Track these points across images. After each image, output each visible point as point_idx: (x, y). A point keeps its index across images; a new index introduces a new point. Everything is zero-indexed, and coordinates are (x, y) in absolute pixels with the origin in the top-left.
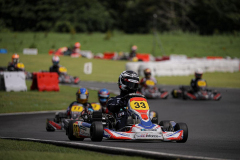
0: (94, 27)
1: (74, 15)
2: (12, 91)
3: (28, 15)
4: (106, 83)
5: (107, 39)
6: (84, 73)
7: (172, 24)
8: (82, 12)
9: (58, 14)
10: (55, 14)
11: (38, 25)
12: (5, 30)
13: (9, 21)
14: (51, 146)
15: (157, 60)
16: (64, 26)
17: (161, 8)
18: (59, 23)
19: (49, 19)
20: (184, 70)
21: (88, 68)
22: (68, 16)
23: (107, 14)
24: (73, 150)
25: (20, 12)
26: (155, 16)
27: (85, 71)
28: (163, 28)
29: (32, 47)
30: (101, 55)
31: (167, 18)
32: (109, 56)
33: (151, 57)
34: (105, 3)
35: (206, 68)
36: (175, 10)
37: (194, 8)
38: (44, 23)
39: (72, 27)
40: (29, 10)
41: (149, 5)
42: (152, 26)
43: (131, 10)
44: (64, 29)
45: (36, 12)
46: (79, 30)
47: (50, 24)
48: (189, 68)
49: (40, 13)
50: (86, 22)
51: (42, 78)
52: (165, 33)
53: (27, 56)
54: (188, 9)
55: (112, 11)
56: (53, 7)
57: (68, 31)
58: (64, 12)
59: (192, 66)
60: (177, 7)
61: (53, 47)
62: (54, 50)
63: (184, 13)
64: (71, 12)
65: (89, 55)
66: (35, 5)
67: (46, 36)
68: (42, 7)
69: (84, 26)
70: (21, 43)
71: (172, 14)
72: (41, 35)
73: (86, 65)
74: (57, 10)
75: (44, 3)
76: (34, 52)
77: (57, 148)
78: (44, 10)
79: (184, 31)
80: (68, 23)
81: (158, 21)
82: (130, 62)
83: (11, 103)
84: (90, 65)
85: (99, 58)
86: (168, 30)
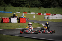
0: (36, 6)
1: (30, 3)
2: (13, 23)
4: (39, 21)
7: (57, 5)
8: (33, 2)
10: (25, 2)
11: (20, 5)
13: (13, 4)
15: (53, 15)
17: (54, 1)
20: (60, 18)
27: (33, 18)
29: (19, 11)
32: (40, 14)
33: (51, 14)
36: (58, 2)
38: (22, 5)
40: (18, 1)
42: (52, 6)
44: (27, 6)
45: (20, 2)
46: (31, 7)
47: (24, 5)
50: (34, 5)
52: (55, 8)
53: (17, 13)
57: (28, 7)
58: (27, 2)
61: (25, 11)
62: (24, 12)
64: (30, 2)
65: (34, 13)
67: (23, 8)
69: (33, 6)
70: (16, 10)
72: (21, 8)
73: (33, 16)
78: (22, 1)
81: (53, 4)
82: (45, 15)
83: (13, 26)
84: (34, 16)
85: (37, 14)
86: (56, 7)
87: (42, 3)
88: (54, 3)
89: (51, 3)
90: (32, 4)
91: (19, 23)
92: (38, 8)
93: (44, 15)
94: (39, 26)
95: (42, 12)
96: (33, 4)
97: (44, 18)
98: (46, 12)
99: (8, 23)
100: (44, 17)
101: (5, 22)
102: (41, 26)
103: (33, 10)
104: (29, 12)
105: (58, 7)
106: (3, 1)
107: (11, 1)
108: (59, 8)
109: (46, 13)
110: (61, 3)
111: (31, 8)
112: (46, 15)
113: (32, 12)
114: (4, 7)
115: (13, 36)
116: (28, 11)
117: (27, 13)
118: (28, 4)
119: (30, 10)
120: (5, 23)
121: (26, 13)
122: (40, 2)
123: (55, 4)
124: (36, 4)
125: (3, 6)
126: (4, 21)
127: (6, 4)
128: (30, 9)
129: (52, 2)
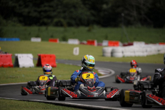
0: (80, 23)
1: (66, 14)
2: (24, 67)
3: (34, 14)
5: (89, 31)
6: (73, 55)
7: (135, 20)
8: (72, 12)
9: (55, 13)
10: (53, 14)
11: (41, 21)
12: (19, 24)
13: (21, 19)
15: (124, 45)
16: (59, 22)
17: (127, 9)
18: (55, 20)
19: (49, 17)
20: (143, 52)
21: (76, 51)
22: (62, 15)
23: (88, 13)
24: (67, 108)
25: (29, 12)
26: (123, 15)
27: (74, 53)
28: (128, 23)
29: (37, 36)
30: (85, 42)
31: (131, 16)
32: (92, 43)
33: (120, 43)
35: (159, 51)
36: (137, 11)
37: (150, 9)
38: (45, 20)
40: (35, 11)
41: (118, 7)
42: (121, 22)
44: (59, 24)
45: (40, 12)
46: (70, 25)
47: (49, 21)
48: (146, 51)
49: (42, 13)
51: (45, 58)
52: (130, 26)
53: (34, 43)
55: (93, 12)
56: (51, 9)
57: (62, 25)
58: (59, 13)
59: (149, 49)
60: (138, 9)
61: (52, 37)
63: (142, 12)
65: (76, 42)
66: (39, 7)
67: (47, 29)
68: (43, 8)
69: (73, 22)
70: (30, 34)
71: (135, 13)
72: (43, 28)
73: (75, 49)
74: (54, 11)
75: (45, 6)
76: (39, 40)
77: (55, 106)
78: (45, 11)
79: (142, 24)
80: (62, 20)
83: (23, 76)
84: (78, 48)
85: (84, 44)
86: (131, 24)
90: (71, 18)
91: (38, 68)
92: (87, 28)
93: (101, 45)
95: (97, 39)
97: (101, 54)
98: (106, 38)
99: (11, 69)
100: (104, 52)
101: (3, 66)
103: (74, 33)
104: (65, 39)
108: (139, 28)
109: (107, 42)
111: (68, 29)
112: (108, 46)
113: (71, 38)
115: (23, 102)
116: (62, 35)
117: (58, 42)
118: (60, 17)
119: (66, 34)
120: (3, 69)
121: (56, 41)
122: (91, 13)
123: (129, 18)
127: (5, 18)
128: (65, 31)
129: (123, 10)
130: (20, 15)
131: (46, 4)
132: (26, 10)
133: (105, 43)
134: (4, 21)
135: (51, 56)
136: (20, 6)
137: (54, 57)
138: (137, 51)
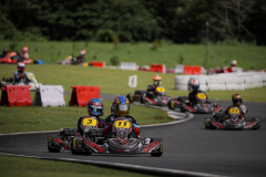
0: (140, 36)
1: (118, 23)
2: (49, 106)
3: (66, 22)
5: (154, 49)
6: (128, 87)
7: (227, 33)
8: (127, 19)
9: (100, 21)
10: (96, 22)
11: (78, 33)
12: (42, 38)
13: (46, 29)
14: (92, 167)
16: (107, 34)
17: (214, 15)
18: (100, 32)
19: (90, 27)
20: (239, 84)
21: (133, 81)
22: (110, 23)
23: (154, 21)
24: (116, 172)
25: (59, 19)
26: (207, 24)
27: (130, 85)
28: (217, 38)
30: (148, 67)
31: (221, 26)
32: (157, 68)
33: (203, 70)
34: (152, 9)
35: (264, 81)
36: (229, 18)
37: (251, 15)
38: (84, 32)
39: (115, 36)
40: (68, 17)
41: (201, 11)
42: (205, 35)
43: (180, 18)
44: (106, 38)
45: (76, 19)
46: (123, 39)
47: (91, 33)
48: (245, 82)
49: (80, 20)
50: (131, 31)
51: (82, 92)
52: (219, 42)
54: (244, 17)
55: (160, 18)
56: (94, 14)
57: (110, 40)
58: (106, 20)
59: (248, 79)
60: (232, 15)
61: (95, 58)
62: (94, 61)
63: (239, 21)
64: (114, 19)
65: (134, 67)
66: (74, 12)
67: (87, 45)
68: (82, 14)
69: (129, 35)
70: (59, 53)
71: (227, 22)
72: (81, 44)
73: (131, 78)
74: (98, 17)
75: (84, 10)
77: (99, 169)
78: (85, 18)
79: (240, 40)
80: (111, 32)
81: (211, 30)
82: (179, 74)
83: (48, 120)
84: (135, 77)
85: (145, 70)
86: (222, 39)
87: (164, 22)
88: (216, 24)
89: (204, 22)
90: (126, 29)
91: (72, 108)
92: (150, 45)
93: (173, 72)
94: (156, 118)
95: (166, 62)
96: (130, 27)
97: (173, 87)
98: (181, 61)
99: (29, 108)
100: (177, 83)
101: (16, 104)
102: (161, 118)
103: (129, 53)
104: (114, 62)
105: (231, 42)
106: (8, 17)
107: (40, 18)
108: (234, 45)
109: (182, 66)
110: (243, 23)
111: (121, 45)
112: (184, 74)
113: (125, 61)
114: (12, 43)
115: (47, 162)
116: (111, 56)
117: (104, 66)
118: (107, 26)
119: (117, 54)
120: (16, 108)
121: (101, 65)
122: (158, 21)
123: (218, 29)
124: (142, 29)
125: (6, 38)
126: (11, 100)
127: (20, 28)
128: (116, 49)
129: (208, 18)
130: (43, 23)
131: (86, 6)
132: (54, 16)
133: (179, 69)
134: (19, 33)
135: (92, 89)
136: (44, 8)
137: (98, 90)
138: (230, 83)
